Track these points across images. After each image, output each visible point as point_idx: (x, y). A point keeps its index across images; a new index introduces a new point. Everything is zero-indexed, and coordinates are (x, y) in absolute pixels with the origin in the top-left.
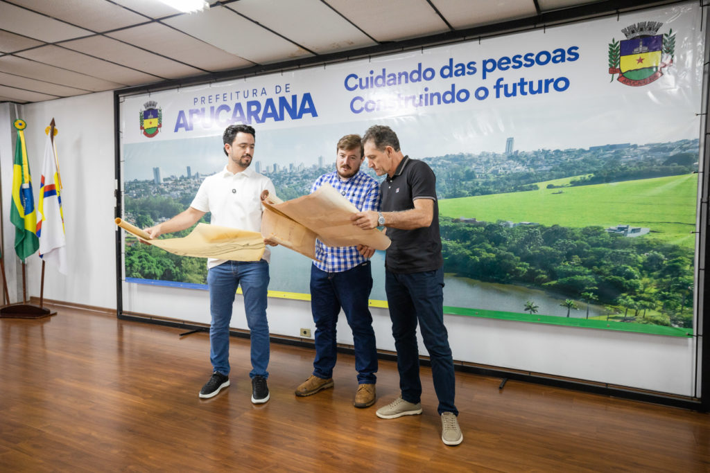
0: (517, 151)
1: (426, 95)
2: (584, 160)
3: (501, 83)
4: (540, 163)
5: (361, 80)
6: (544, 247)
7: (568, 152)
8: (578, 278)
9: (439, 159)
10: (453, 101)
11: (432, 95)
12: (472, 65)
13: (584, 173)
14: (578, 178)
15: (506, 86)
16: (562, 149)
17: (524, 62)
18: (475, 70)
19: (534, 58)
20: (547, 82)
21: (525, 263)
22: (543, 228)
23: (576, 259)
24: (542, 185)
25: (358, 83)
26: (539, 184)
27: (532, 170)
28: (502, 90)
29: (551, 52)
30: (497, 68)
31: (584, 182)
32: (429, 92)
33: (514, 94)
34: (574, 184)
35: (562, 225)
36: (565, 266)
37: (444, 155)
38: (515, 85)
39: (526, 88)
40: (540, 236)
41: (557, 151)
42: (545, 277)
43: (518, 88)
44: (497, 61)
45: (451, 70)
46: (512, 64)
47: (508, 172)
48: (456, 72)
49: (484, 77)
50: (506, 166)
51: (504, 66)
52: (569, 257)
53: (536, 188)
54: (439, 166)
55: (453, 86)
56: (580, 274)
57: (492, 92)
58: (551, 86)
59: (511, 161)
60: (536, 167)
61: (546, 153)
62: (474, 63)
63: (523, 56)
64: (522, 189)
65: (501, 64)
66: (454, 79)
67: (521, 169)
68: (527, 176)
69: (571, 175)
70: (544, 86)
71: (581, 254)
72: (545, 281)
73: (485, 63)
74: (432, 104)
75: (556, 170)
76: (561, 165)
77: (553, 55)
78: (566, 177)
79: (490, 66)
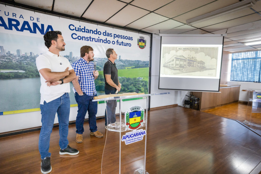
0: (121, 59)
1: (99, 39)
2: (134, 63)
3: (118, 41)
4: (126, 63)
5: (76, 28)
6: (126, 83)
7: (131, 61)
8: (133, 89)
9: (102, 59)
10: (106, 43)
11: (100, 40)
12: (111, 34)
13: (134, 66)
14: (133, 67)
15: (119, 42)
16: (130, 60)
17: (123, 37)
18: (112, 36)
19: (125, 37)
20: (127, 44)
21: (123, 87)
22: (126, 78)
23: (132, 85)
24: (126, 68)
25: (75, 29)
26: (125, 68)
27: (124, 64)
28: (118, 43)
29: (128, 37)
30: (117, 37)
31: (133, 68)
32: (100, 38)
33: (121, 45)
34: (132, 68)
35: (130, 77)
36: (130, 87)
37: (104, 58)
38: (121, 42)
39: (123, 44)
40: (126, 80)
41: (129, 60)
42: (127, 89)
43: (122, 43)
44: (117, 35)
45: (105, 34)
46: (120, 37)
47: (120, 64)
48: (107, 35)
49: (114, 38)
50: (119, 63)
51: (119, 37)
52: (131, 84)
53: (125, 69)
54: (103, 61)
55: (106, 39)
56: (133, 88)
57: (116, 43)
58: (128, 45)
59: (120, 62)
60: (125, 64)
61: (127, 60)
62: (112, 34)
63: (123, 36)
64: (122, 69)
65: (118, 36)
66: (106, 37)
67: (122, 64)
68: (123, 66)
69: (131, 66)
70: (127, 45)
71: (133, 84)
72: (127, 90)
73: (114, 35)
74: (100, 42)
75: (129, 65)
76: (130, 64)
77: (128, 38)
78: (130, 66)
79: (115, 36)
